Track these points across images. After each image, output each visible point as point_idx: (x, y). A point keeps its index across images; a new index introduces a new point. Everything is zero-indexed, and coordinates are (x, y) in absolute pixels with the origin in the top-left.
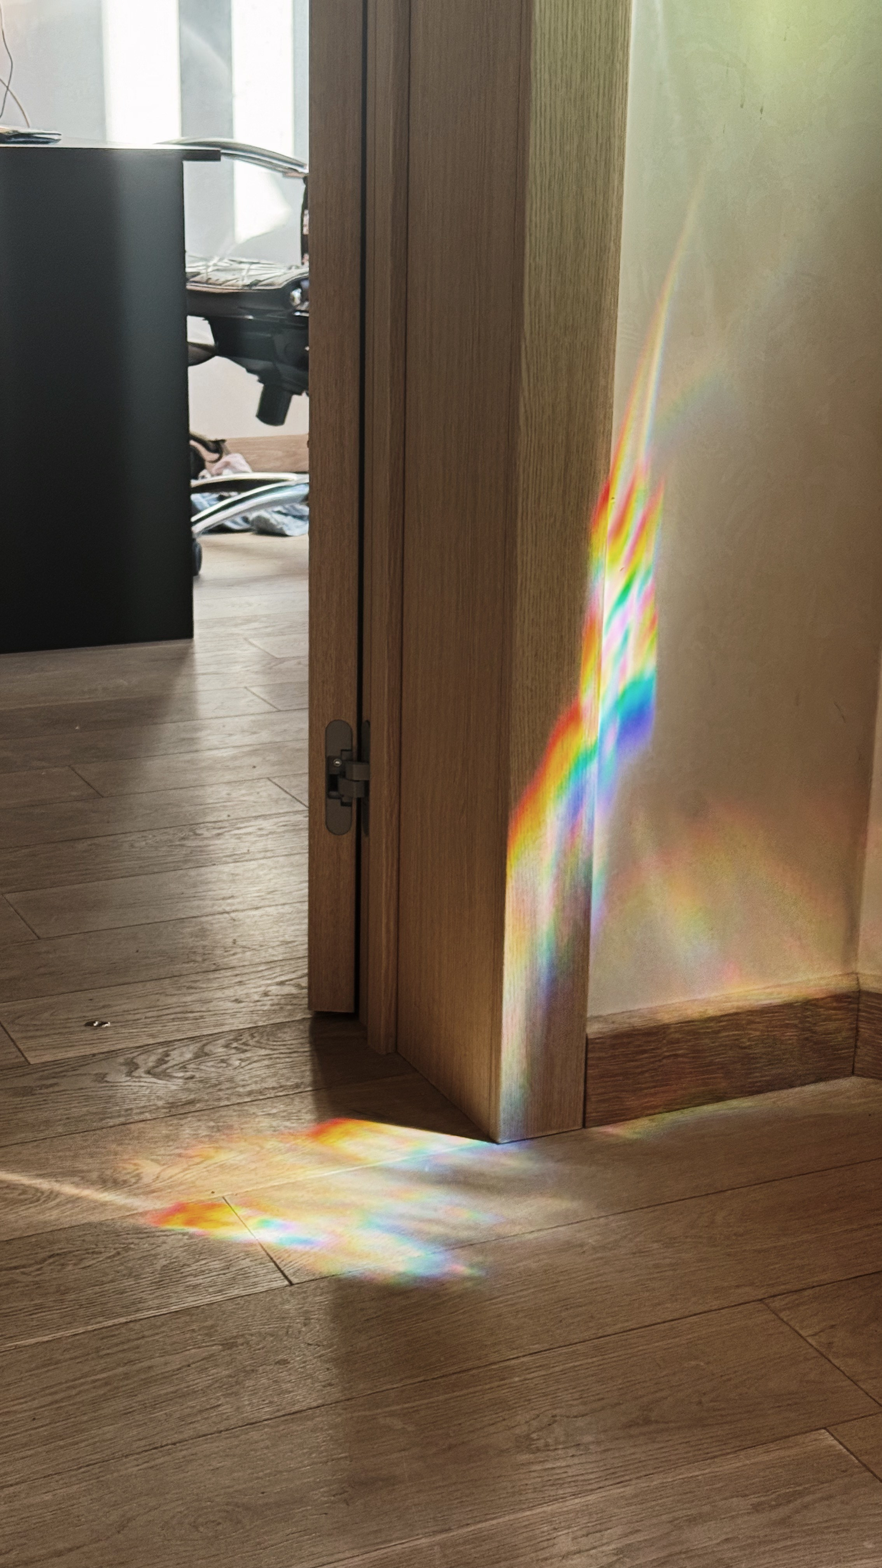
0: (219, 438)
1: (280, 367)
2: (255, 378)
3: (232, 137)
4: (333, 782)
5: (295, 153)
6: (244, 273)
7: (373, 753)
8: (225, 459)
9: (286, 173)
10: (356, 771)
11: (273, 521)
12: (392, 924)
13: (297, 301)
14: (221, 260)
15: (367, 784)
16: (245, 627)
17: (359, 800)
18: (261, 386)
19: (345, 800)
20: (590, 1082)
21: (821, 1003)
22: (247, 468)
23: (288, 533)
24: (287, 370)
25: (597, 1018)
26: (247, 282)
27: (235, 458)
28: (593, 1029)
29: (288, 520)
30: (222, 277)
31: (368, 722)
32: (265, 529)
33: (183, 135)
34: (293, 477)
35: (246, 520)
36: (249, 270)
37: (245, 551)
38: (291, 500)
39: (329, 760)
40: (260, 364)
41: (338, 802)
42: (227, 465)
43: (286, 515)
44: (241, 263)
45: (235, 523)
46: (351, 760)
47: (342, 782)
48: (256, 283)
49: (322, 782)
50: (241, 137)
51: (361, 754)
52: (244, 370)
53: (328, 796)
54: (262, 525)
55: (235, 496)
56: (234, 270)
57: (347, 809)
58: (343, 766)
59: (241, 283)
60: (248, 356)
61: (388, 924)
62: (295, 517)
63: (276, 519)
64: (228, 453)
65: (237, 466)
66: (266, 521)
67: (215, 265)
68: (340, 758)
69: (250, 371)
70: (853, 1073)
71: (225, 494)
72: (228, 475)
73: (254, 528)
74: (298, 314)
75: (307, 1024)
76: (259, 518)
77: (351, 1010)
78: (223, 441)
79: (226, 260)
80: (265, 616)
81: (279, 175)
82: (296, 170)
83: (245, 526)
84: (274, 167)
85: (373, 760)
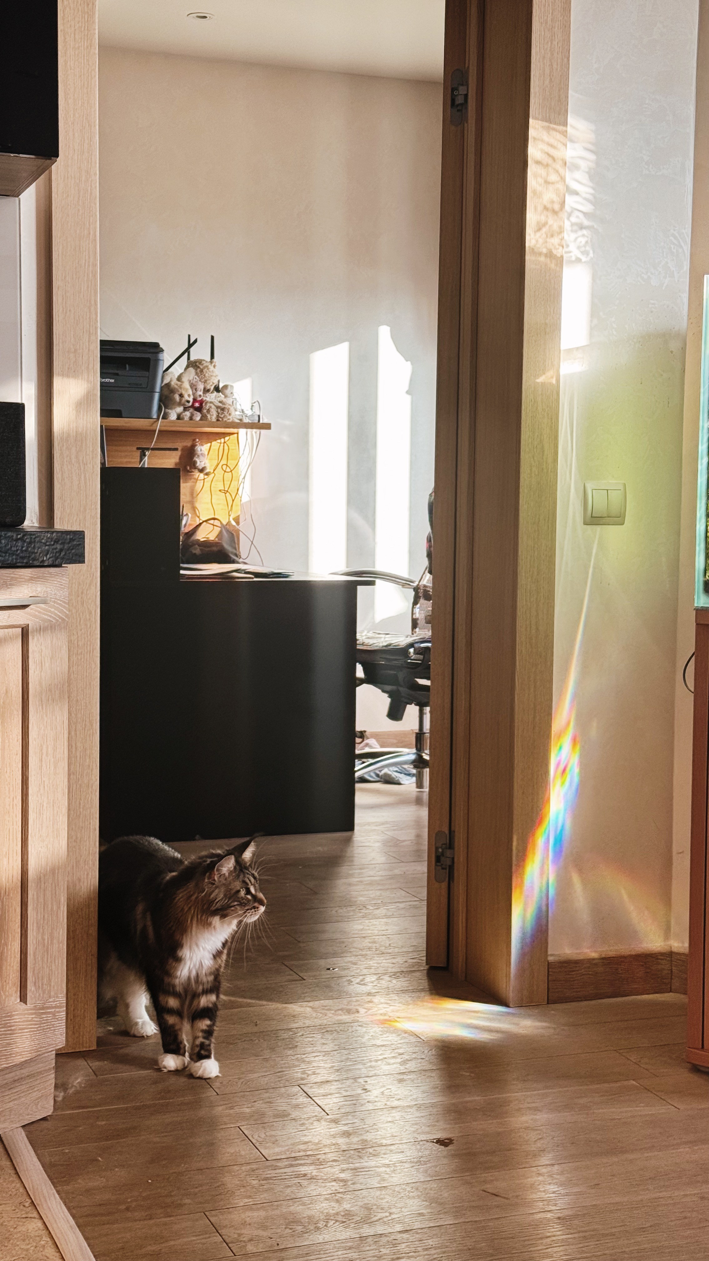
0: (363, 730)
1: (401, 689)
2: (386, 695)
3: (374, 568)
4: (438, 859)
5: (409, 574)
6: (382, 640)
7: (456, 844)
8: (366, 741)
9: (403, 585)
10: (448, 853)
11: (393, 776)
12: (464, 920)
13: (412, 654)
14: (368, 632)
15: (453, 859)
16: (381, 826)
17: (450, 866)
18: (389, 700)
19: (443, 866)
20: (550, 983)
21: (653, 956)
22: (378, 746)
23: (402, 782)
24: (404, 690)
25: (552, 955)
26: (385, 644)
27: (372, 741)
28: (550, 959)
29: (402, 776)
30: (371, 642)
31: (454, 831)
32: (388, 780)
33: (347, 567)
34: (406, 750)
35: (378, 775)
36: (385, 638)
37: (378, 792)
38: (405, 763)
39: (437, 849)
40: (389, 688)
41: (440, 868)
42: (367, 745)
43: (401, 773)
44: (379, 634)
45: (371, 776)
46: (446, 848)
47: (442, 859)
48: (390, 645)
49: (433, 859)
50: (379, 567)
51: (451, 845)
52: (380, 691)
53: (436, 865)
54: (388, 779)
55: (371, 761)
56: (377, 638)
57: (445, 871)
58: (443, 851)
59: (381, 645)
60: (381, 684)
61: (462, 919)
62: (405, 774)
63: (395, 775)
64: (368, 738)
65: (373, 745)
66: (389, 776)
67: (366, 635)
68: (441, 847)
69: (384, 691)
70: (671, 991)
71: (364, 760)
72: (367, 750)
73: (382, 780)
74: (409, 661)
75: (425, 972)
76: (386, 774)
77: (445, 966)
78: (365, 731)
79: (371, 632)
80: (392, 822)
81: (401, 586)
82: (409, 585)
83: (378, 779)
84: (398, 583)
85: (456, 849)
